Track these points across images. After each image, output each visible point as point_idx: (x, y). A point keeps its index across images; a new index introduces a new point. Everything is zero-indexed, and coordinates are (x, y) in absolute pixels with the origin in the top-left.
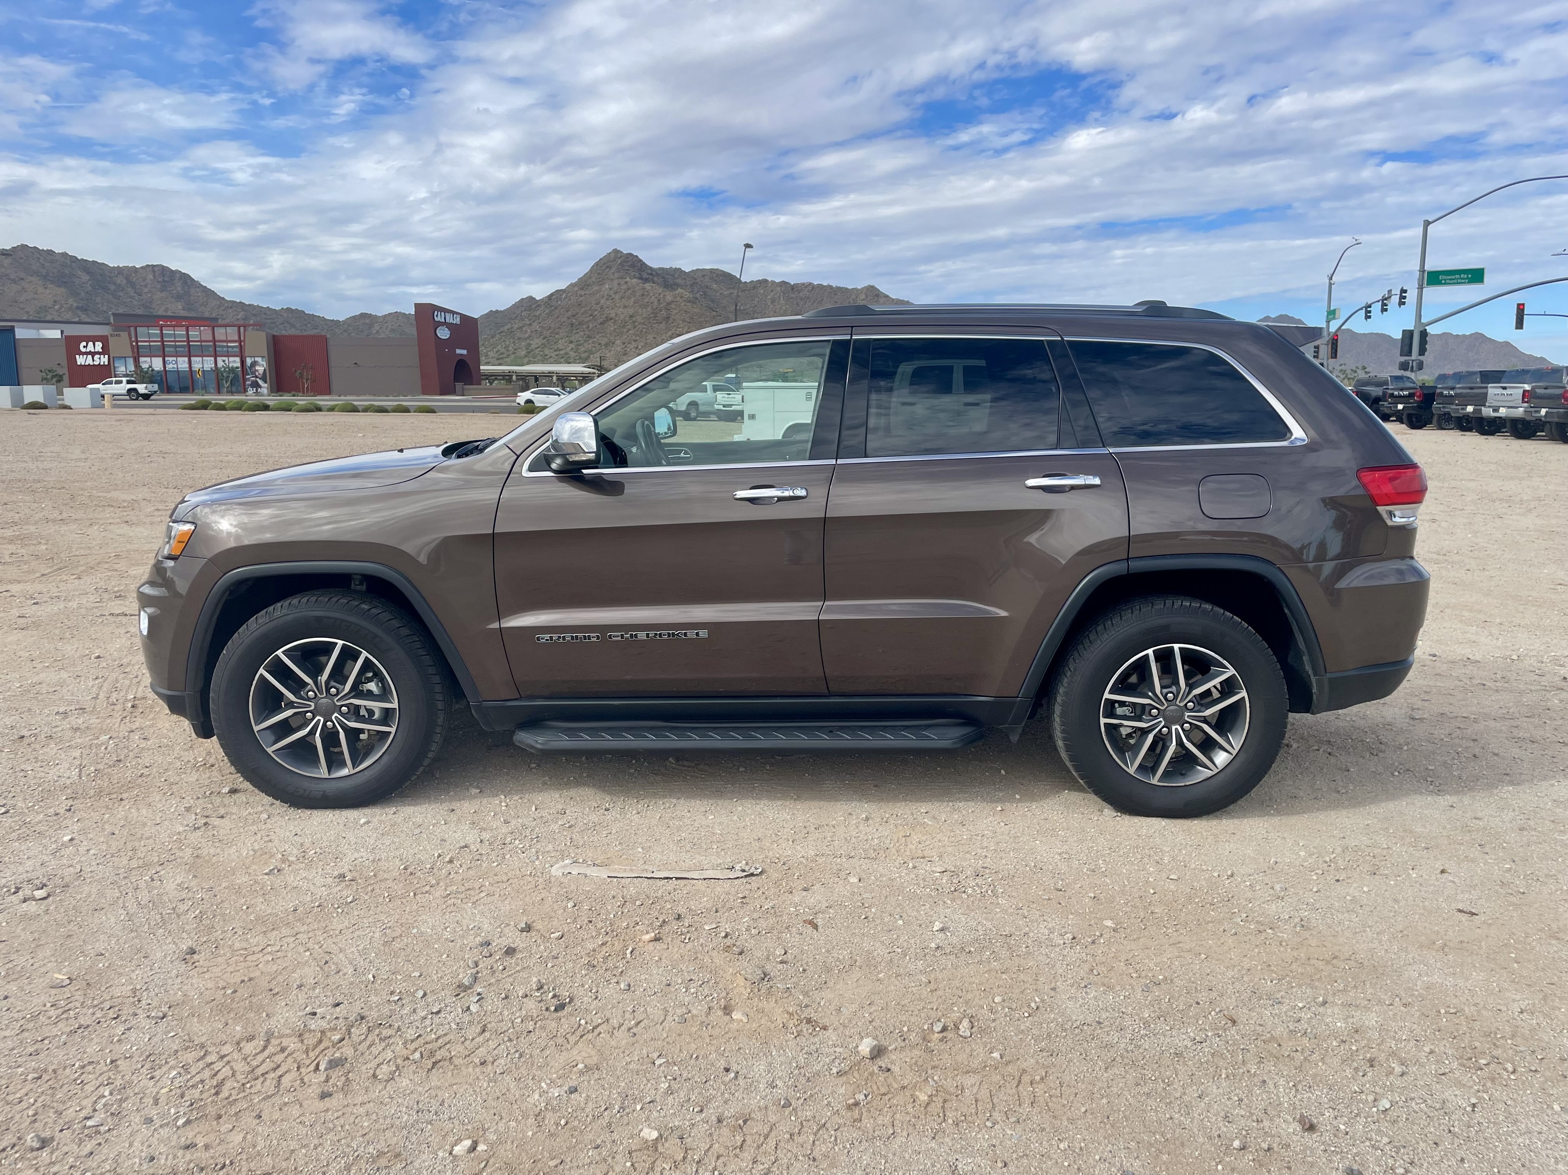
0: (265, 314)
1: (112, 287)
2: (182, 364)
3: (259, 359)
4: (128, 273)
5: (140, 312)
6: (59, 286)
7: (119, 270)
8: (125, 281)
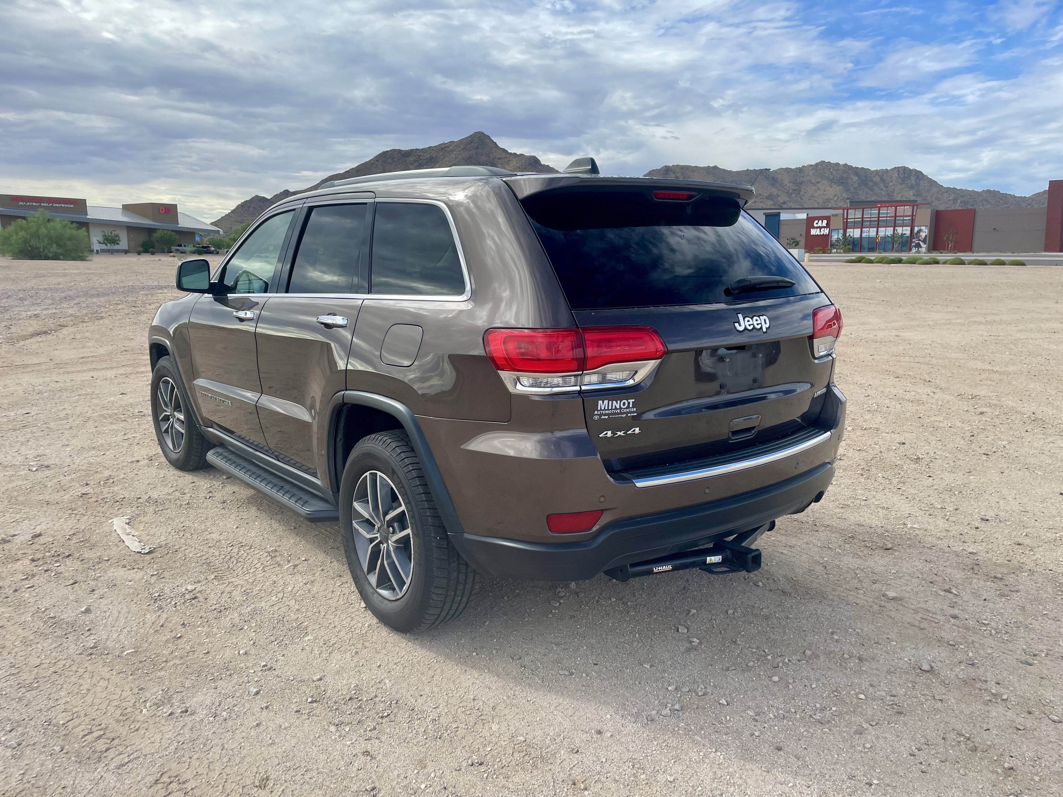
0: (970, 195)
1: (871, 184)
2: (872, 232)
3: (923, 228)
4: (882, 174)
5: (885, 199)
6: (839, 185)
7: (877, 172)
8: (879, 179)
